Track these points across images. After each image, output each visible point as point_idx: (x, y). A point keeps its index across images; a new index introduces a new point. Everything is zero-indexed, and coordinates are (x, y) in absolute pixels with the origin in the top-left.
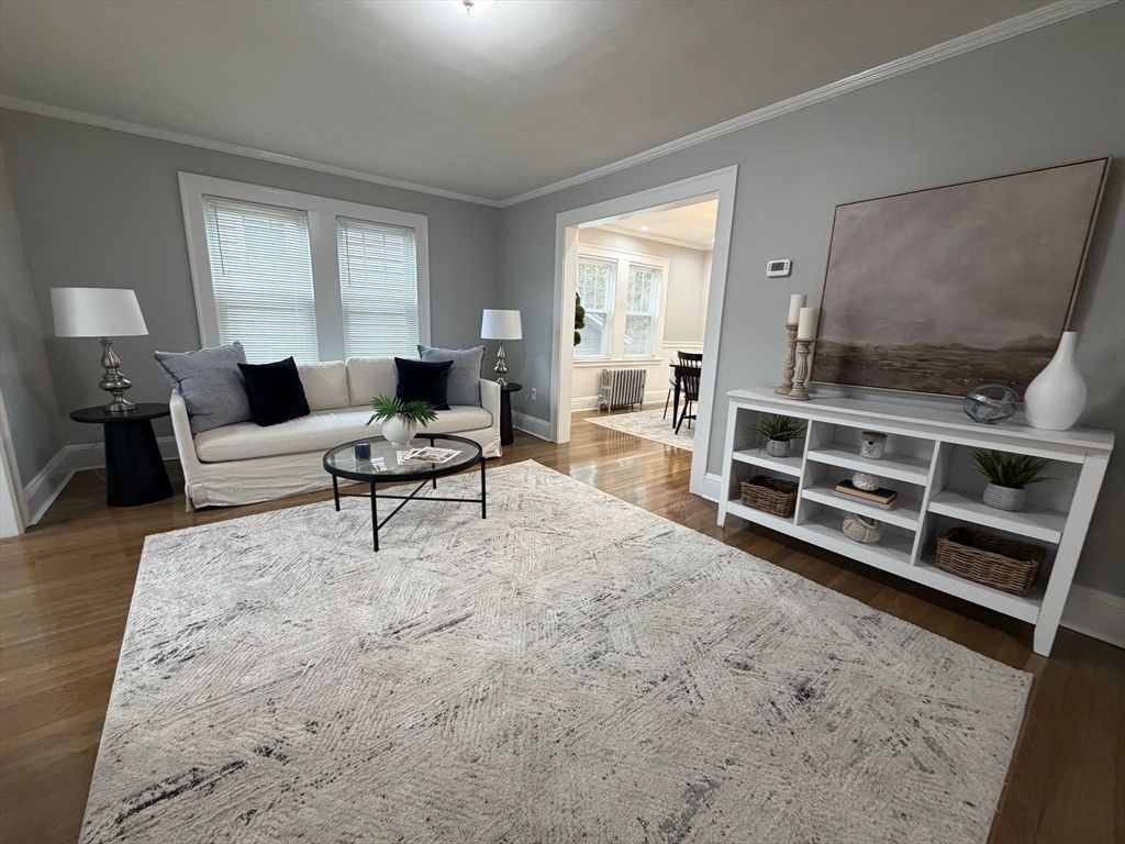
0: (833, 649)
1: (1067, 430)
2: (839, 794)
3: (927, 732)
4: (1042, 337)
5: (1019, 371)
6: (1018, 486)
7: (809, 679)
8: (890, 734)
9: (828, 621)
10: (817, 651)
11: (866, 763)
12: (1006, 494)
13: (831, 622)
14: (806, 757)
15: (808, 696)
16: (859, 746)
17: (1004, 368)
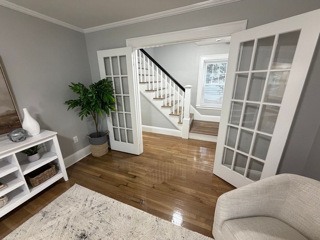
0: (61, 227)
1: (39, 134)
2: (118, 227)
3: (96, 206)
4: (10, 111)
5: (9, 122)
6: (37, 153)
7: (76, 235)
8: (97, 214)
9: (42, 228)
10: (62, 232)
11: (107, 220)
12: (36, 156)
13: (44, 227)
14: (109, 235)
15: (84, 235)
16: (102, 221)
17: (4, 123)
